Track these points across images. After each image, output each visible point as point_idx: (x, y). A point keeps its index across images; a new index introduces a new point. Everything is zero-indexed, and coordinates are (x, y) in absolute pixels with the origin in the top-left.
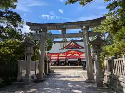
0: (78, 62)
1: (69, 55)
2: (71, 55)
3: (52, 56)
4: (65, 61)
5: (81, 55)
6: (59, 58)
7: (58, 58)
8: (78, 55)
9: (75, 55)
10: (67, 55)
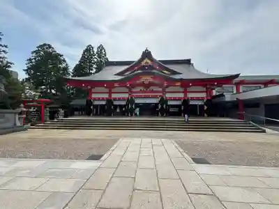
0: (160, 106)
1: (138, 89)
2: (142, 88)
3: (93, 90)
4: (127, 105)
5: (167, 90)
6: (114, 96)
7: (110, 96)
8: (161, 89)
9: (151, 88)
10: (134, 90)
